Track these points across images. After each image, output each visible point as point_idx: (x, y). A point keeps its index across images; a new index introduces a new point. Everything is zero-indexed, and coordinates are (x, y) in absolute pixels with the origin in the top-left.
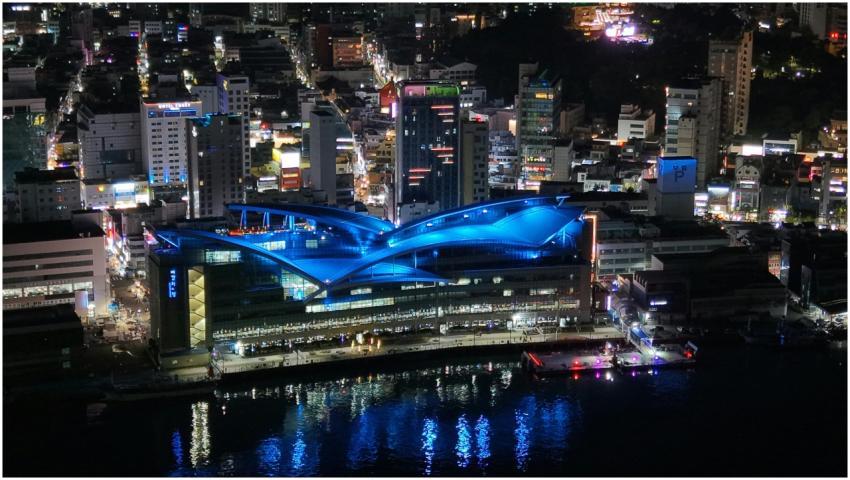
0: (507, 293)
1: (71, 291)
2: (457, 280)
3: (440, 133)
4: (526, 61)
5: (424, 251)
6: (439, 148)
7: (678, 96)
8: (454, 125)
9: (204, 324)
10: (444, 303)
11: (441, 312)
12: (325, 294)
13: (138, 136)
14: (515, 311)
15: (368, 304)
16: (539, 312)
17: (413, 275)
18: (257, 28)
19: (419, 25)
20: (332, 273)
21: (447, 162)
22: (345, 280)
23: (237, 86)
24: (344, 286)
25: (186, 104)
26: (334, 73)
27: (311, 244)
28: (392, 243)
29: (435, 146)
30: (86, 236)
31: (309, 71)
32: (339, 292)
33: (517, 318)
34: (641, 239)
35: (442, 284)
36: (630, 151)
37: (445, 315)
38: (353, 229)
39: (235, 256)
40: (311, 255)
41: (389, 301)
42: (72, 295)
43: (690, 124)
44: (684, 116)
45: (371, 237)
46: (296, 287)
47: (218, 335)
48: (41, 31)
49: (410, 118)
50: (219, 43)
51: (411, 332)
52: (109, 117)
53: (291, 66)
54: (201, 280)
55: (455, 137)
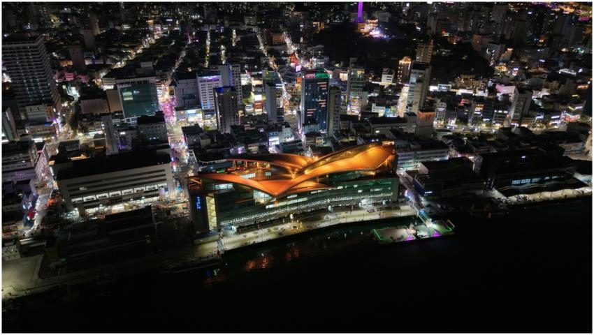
0: (360, 191)
1: (157, 188)
2: (337, 187)
3: (321, 94)
4: (353, 57)
5: (323, 176)
6: (320, 100)
7: (415, 73)
8: (327, 90)
9: (216, 221)
10: (330, 197)
11: (329, 201)
12: (275, 200)
13: (197, 88)
14: (363, 199)
15: (295, 201)
16: (374, 198)
17: (317, 187)
18: (247, 27)
19: (302, 26)
20: (278, 189)
21: (323, 106)
22: (285, 192)
23: (235, 69)
24: (285, 195)
25: (215, 77)
26: (273, 47)
27: (268, 174)
28: (307, 172)
29: (318, 99)
30: (161, 164)
31: (265, 45)
32: (282, 197)
33: (364, 201)
34: (411, 150)
35: (330, 189)
36: (390, 90)
37: (331, 202)
38: (288, 166)
39: (230, 186)
40: (268, 179)
41: (305, 199)
42: (157, 190)
43: (420, 85)
44: (417, 81)
45: (297, 170)
46: (261, 197)
47: (222, 223)
48: (176, 29)
49: (308, 87)
50: (234, 33)
51: (316, 211)
52: (185, 81)
53: (258, 44)
54: (213, 201)
55: (326, 95)
